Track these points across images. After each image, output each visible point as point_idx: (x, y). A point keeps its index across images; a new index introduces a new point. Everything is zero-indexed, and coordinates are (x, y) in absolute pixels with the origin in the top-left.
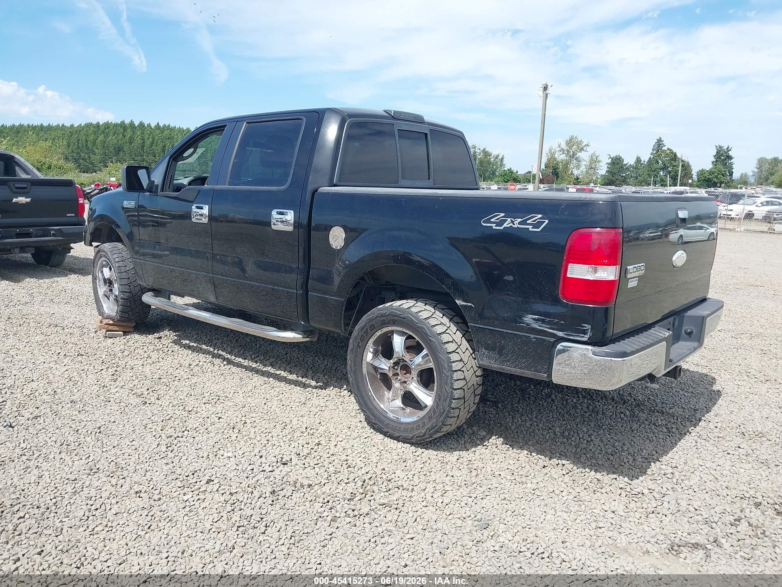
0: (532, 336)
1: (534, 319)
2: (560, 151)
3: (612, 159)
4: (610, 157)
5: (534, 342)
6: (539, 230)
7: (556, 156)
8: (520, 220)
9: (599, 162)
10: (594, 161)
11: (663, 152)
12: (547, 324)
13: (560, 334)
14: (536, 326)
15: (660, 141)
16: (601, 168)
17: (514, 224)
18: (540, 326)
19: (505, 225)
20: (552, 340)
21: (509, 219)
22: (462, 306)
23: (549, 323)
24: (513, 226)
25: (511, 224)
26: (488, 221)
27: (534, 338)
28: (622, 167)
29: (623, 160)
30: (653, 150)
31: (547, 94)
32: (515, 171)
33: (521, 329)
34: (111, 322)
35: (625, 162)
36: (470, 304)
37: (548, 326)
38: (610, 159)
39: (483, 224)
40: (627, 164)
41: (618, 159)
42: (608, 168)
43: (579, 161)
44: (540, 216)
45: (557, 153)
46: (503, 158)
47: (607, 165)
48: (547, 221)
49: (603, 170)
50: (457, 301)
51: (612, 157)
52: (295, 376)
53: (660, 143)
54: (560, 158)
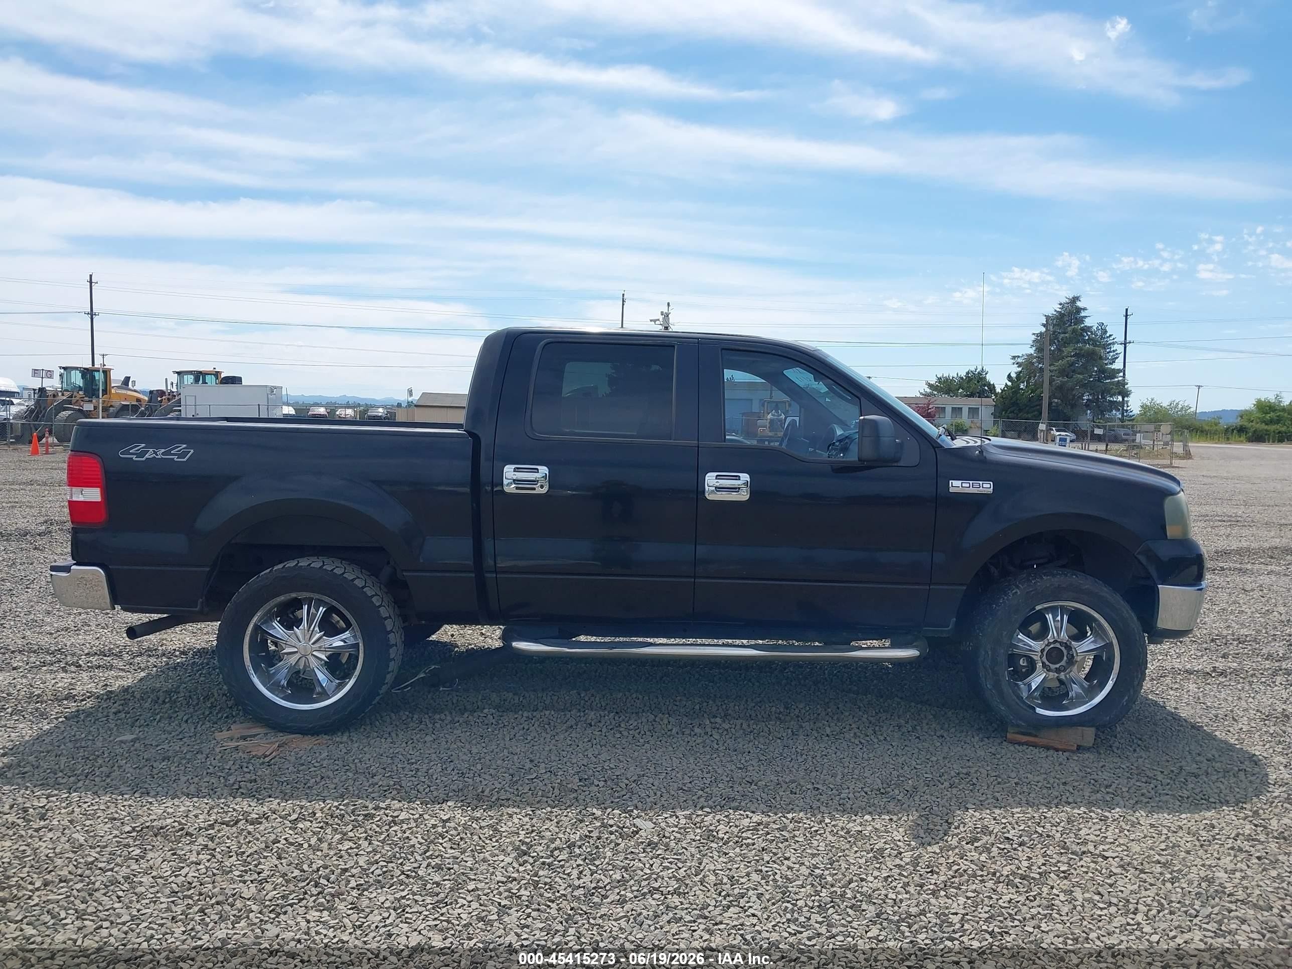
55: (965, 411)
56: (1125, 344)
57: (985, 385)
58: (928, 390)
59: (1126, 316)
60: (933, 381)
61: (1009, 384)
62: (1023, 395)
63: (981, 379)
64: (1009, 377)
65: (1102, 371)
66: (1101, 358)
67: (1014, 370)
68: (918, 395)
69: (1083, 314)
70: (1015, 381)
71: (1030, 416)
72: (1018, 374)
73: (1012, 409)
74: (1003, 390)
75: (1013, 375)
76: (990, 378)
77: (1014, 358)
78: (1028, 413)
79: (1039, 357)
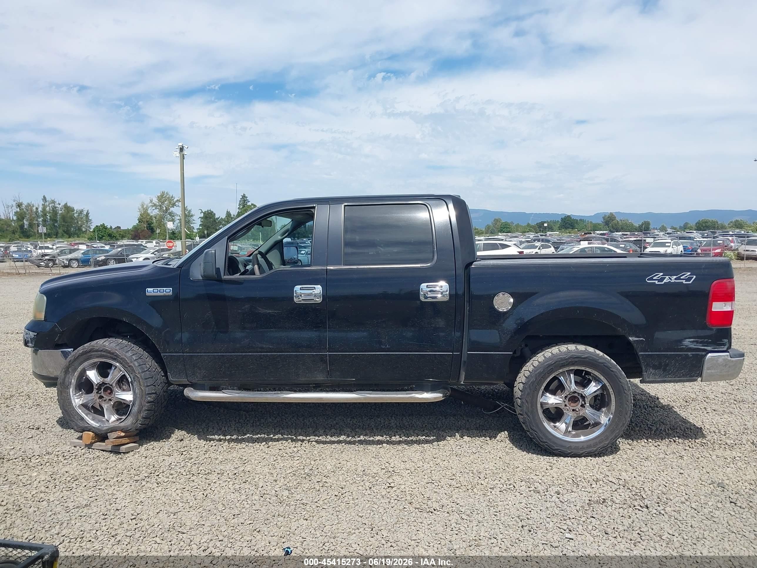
0: (689, 353)
1: (691, 342)
2: (153, 206)
3: (204, 213)
4: (202, 212)
5: (691, 357)
6: (690, 282)
7: (149, 211)
8: (675, 277)
9: (192, 216)
10: (187, 216)
11: (248, 207)
12: (700, 344)
13: (709, 348)
14: (692, 346)
15: (244, 196)
16: (194, 222)
17: (671, 280)
18: (695, 346)
19: (665, 281)
20: (704, 353)
21: (667, 277)
22: (635, 341)
23: (701, 343)
24: (671, 281)
25: (670, 280)
26: (651, 279)
27: (691, 354)
28: (215, 221)
29: (215, 214)
30: (240, 205)
31: (183, 155)
32: (109, 227)
33: (682, 350)
34: (123, 434)
35: (217, 217)
36: (642, 339)
37: (701, 345)
38: (202, 214)
39: (648, 281)
40: (219, 218)
41: (209, 213)
42: (201, 221)
43: (173, 216)
44: (689, 273)
45: (150, 208)
46: (88, 214)
47: (200, 219)
48: (695, 277)
49: (197, 224)
50: (630, 338)
51: (204, 211)
52: (398, 437)
53: (244, 199)
54: (154, 213)
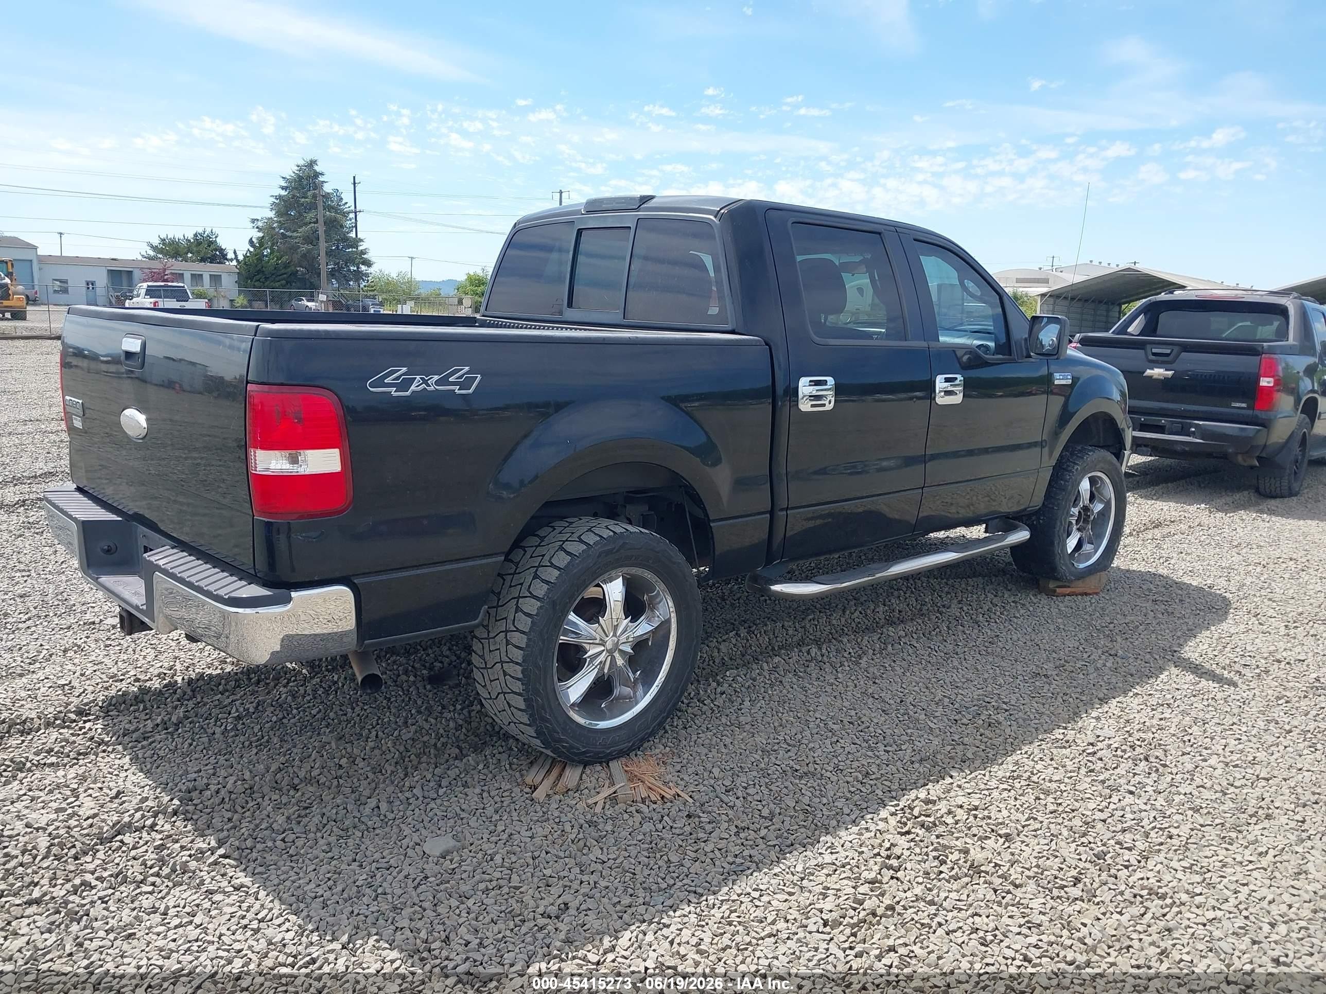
55: (206, 278)
56: (356, 213)
57: (216, 250)
58: (152, 253)
59: (354, 183)
60: (156, 242)
61: (252, 249)
62: (268, 262)
63: (212, 242)
64: (251, 242)
65: (345, 239)
66: (342, 226)
67: (256, 235)
68: (140, 258)
69: (321, 179)
70: (258, 246)
71: (277, 284)
72: (261, 240)
73: (257, 277)
74: (245, 256)
75: (254, 240)
76: (222, 242)
77: (253, 221)
78: (274, 281)
79: (280, 222)
